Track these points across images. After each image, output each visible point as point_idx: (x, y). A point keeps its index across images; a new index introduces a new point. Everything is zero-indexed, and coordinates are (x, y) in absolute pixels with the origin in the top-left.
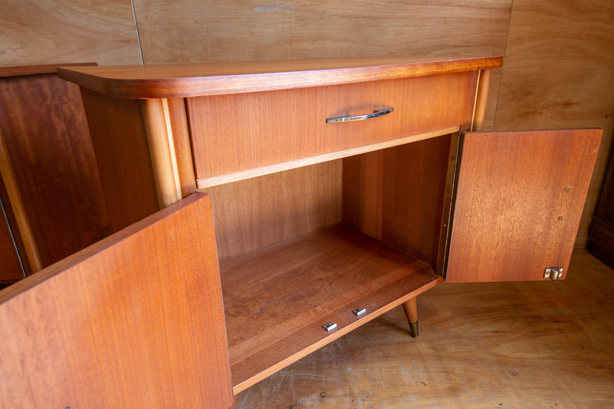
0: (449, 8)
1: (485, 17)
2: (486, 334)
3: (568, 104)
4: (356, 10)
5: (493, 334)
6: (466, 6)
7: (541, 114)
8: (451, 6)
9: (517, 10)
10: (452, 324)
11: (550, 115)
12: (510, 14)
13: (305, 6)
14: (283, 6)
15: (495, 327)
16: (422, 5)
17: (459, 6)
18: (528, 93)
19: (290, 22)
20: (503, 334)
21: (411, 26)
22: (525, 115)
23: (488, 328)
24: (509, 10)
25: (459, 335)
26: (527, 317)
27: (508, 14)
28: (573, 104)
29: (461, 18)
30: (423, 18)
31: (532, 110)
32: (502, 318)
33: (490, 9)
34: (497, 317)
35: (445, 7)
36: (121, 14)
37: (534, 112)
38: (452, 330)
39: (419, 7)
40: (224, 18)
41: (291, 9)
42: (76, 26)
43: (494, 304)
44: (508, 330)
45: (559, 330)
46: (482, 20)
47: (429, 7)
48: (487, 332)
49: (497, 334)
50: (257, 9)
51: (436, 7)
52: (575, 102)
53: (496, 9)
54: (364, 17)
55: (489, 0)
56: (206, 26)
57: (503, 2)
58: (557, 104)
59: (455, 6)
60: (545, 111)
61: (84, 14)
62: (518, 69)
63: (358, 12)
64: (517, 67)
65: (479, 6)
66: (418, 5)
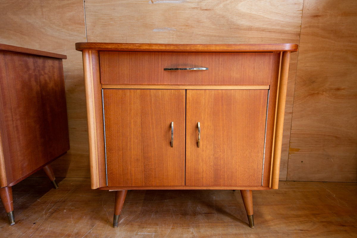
0: (264, 32)
1: (286, 38)
2: (295, 231)
3: (338, 89)
5: (300, 231)
6: (274, 32)
7: (322, 94)
8: (265, 31)
9: (303, 35)
10: (272, 224)
11: (328, 95)
12: (300, 37)
13: (182, 29)
14: (169, 29)
15: (301, 227)
17: (269, 31)
18: (313, 82)
19: (173, 38)
20: (307, 231)
22: (312, 95)
23: (297, 228)
24: (299, 35)
25: (277, 231)
26: (322, 222)
27: (299, 37)
28: (341, 89)
29: (271, 38)
30: (249, 38)
31: (316, 92)
32: (306, 222)
33: (288, 34)
34: (302, 221)
35: (262, 32)
36: (78, 31)
37: (318, 93)
38: (272, 228)
39: (247, 31)
40: (136, 34)
41: (174, 31)
42: (53, 36)
43: (300, 213)
44: (310, 229)
45: (345, 231)
47: (252, 31)
48: (296, 230)
49: (303, 232)
50: (155, 30)
51: (256, 32)
52: (343, 88)
53: (291, 34)
54: (215, 36)
55: (287, 29)
56: (125, 39)
57: (295, 30)
58: (331, 89)
59: (267, 32)
60: (324, 93)
61: (58, 30)
62: (307, 68)
63: (211, 33)
64: (306, 67)
65: (282, 32)
66: (246, 30)
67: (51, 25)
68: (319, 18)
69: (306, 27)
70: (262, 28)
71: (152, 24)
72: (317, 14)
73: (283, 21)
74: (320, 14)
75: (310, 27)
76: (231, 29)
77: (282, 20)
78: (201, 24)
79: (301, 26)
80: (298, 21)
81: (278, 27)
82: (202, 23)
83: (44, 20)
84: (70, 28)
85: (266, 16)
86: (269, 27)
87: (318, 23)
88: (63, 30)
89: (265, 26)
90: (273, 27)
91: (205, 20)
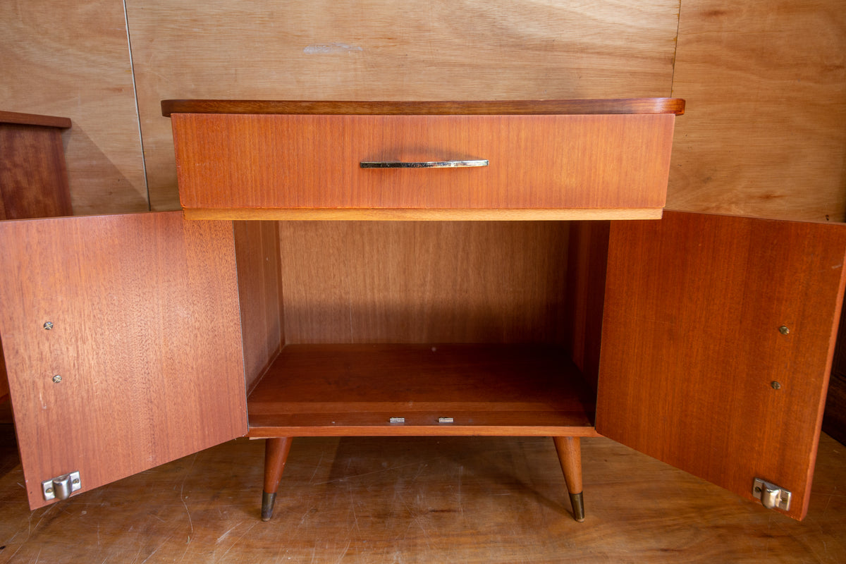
0: (584, 55)
1: (638, 69)
2: (650, 553)
3: (768, 197)
4: (451, 56)
5: (659, 553)
6: (609, 54)
7: (728, 210)
8: (588, 53)
9: (683, 61)
10: (595, 535)
11: (742, 212)
12: (674, 66)
13: (377, 47)
14: (346, 47)
15: (664, 542)
16: (546, 50)
17: (598, 53)
18: (707, 180)
19: (355, 70)
20: (677, 553)
21: (530, 80)
23: (653, 544)
24: (672, 61)
25: (604, 553)
26: (717, 527)
27: (671, 66)
28: (775, 197)
29: (603, 70)
30: (547, 69)
31: (714, 205)
32: (676, 527)
33: (644, 58)
34: (669, 526)
35: (579, 55)
36: (111, 52)
37: (718, 208)
38: (593, 545)
39: (542, 53)
40: (261, 61)
41: (357, 52)
42: (45, 67)
43: (665, 504)
44: (686, 548)
45: (771, 550)
46: (633, 74)
47: (556, 53)
48: (651, 550)
49: (668, 554)
50: (309, 50)
51: (566, 54)
52: (778, 193)
53: (652, 58)
54: (462, 65)
55: (642, 46)
56: (233, 71)
57: (662, 49)
58: (750, 197)
59: (592, 53)
60: (733, 206)
61: (58, 50)
62: (690, 145)
63: (453, 58)
64: (688, 142)
65: (628, 55)
66: (540, 50)
67: (40, 37)
68: (722, 18)
69: (688, 42)
70: (581, 44)
71: (299, 34)
72: (717, 8)
73: (631, 27)
74: (723, 8)
75: (698, 40)
76: (501, 46)
77: (629, 23)
78: (427, 34)
79: (676, 39)
80: (670, 26)
81: (619, 43)
82: (429, 31)
83: (21, 26)
84: (88, 44)
85: (589, 14)
86: (598, 41)
87: (718, 32)
88: (70, 51)
89: (586, 40)
90: (608, 42)
91: (436, 24)
